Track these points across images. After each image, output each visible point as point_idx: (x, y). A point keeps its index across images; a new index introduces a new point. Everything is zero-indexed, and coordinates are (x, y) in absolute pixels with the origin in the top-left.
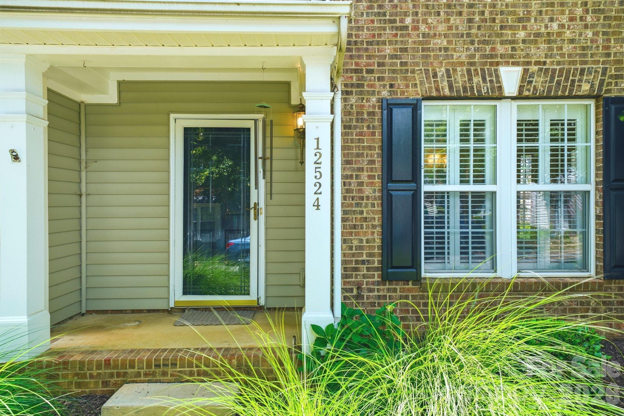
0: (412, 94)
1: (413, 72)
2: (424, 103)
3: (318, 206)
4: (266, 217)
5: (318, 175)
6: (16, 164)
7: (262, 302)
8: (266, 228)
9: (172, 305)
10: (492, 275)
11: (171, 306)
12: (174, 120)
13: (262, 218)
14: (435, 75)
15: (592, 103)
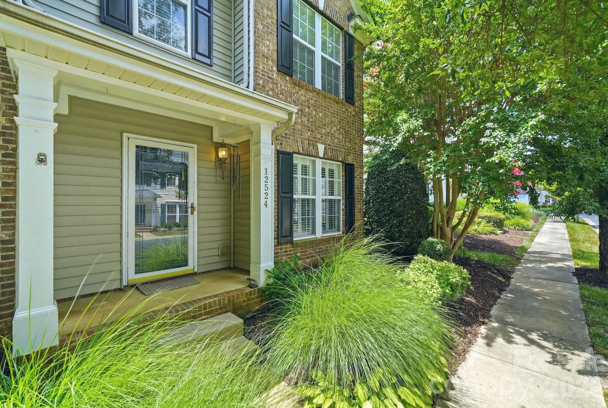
0: (289, 150)
1: (289, 138)
2: (294, 155)
3: (266, 205)
4: (198, 212)
5: (266, 188)
6: (42, 166)
7: (196, 270)
8: (198, 220)
9: (125, 283)
10: (315, 236)
11: (124, 285)
12: (127, 138)
13: (196, 213)
14: (297, 141)
15: (341, 163)
